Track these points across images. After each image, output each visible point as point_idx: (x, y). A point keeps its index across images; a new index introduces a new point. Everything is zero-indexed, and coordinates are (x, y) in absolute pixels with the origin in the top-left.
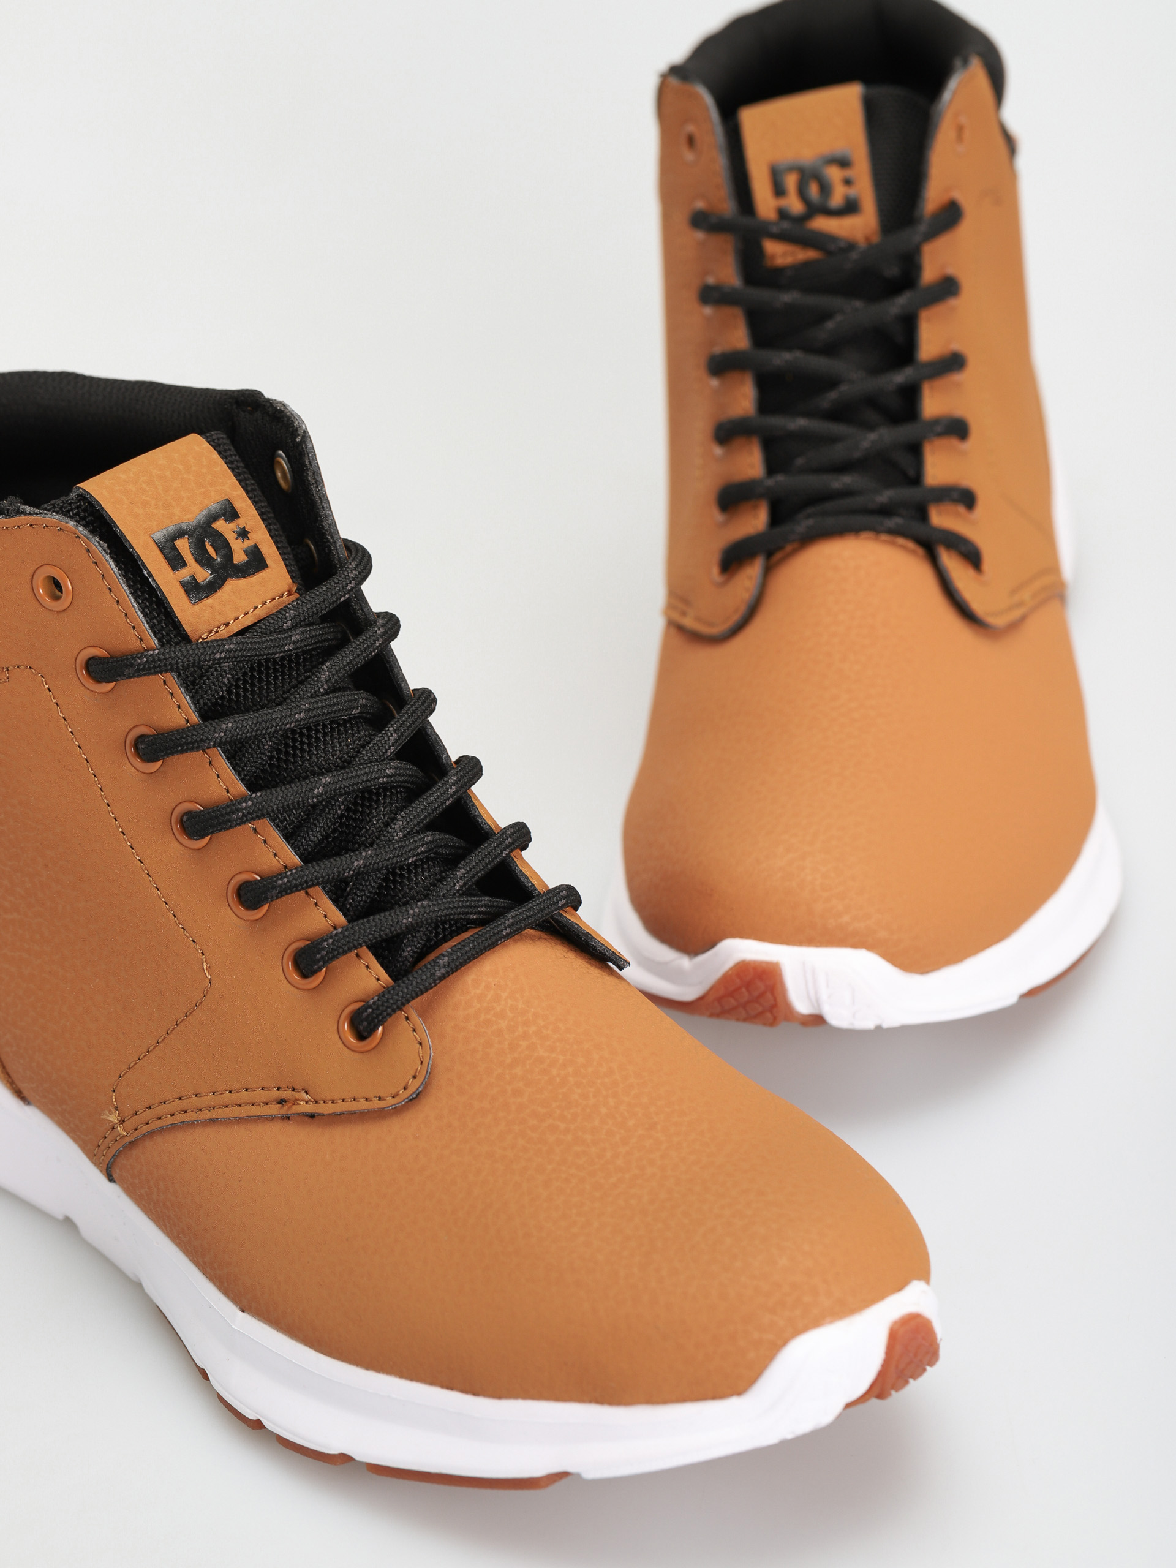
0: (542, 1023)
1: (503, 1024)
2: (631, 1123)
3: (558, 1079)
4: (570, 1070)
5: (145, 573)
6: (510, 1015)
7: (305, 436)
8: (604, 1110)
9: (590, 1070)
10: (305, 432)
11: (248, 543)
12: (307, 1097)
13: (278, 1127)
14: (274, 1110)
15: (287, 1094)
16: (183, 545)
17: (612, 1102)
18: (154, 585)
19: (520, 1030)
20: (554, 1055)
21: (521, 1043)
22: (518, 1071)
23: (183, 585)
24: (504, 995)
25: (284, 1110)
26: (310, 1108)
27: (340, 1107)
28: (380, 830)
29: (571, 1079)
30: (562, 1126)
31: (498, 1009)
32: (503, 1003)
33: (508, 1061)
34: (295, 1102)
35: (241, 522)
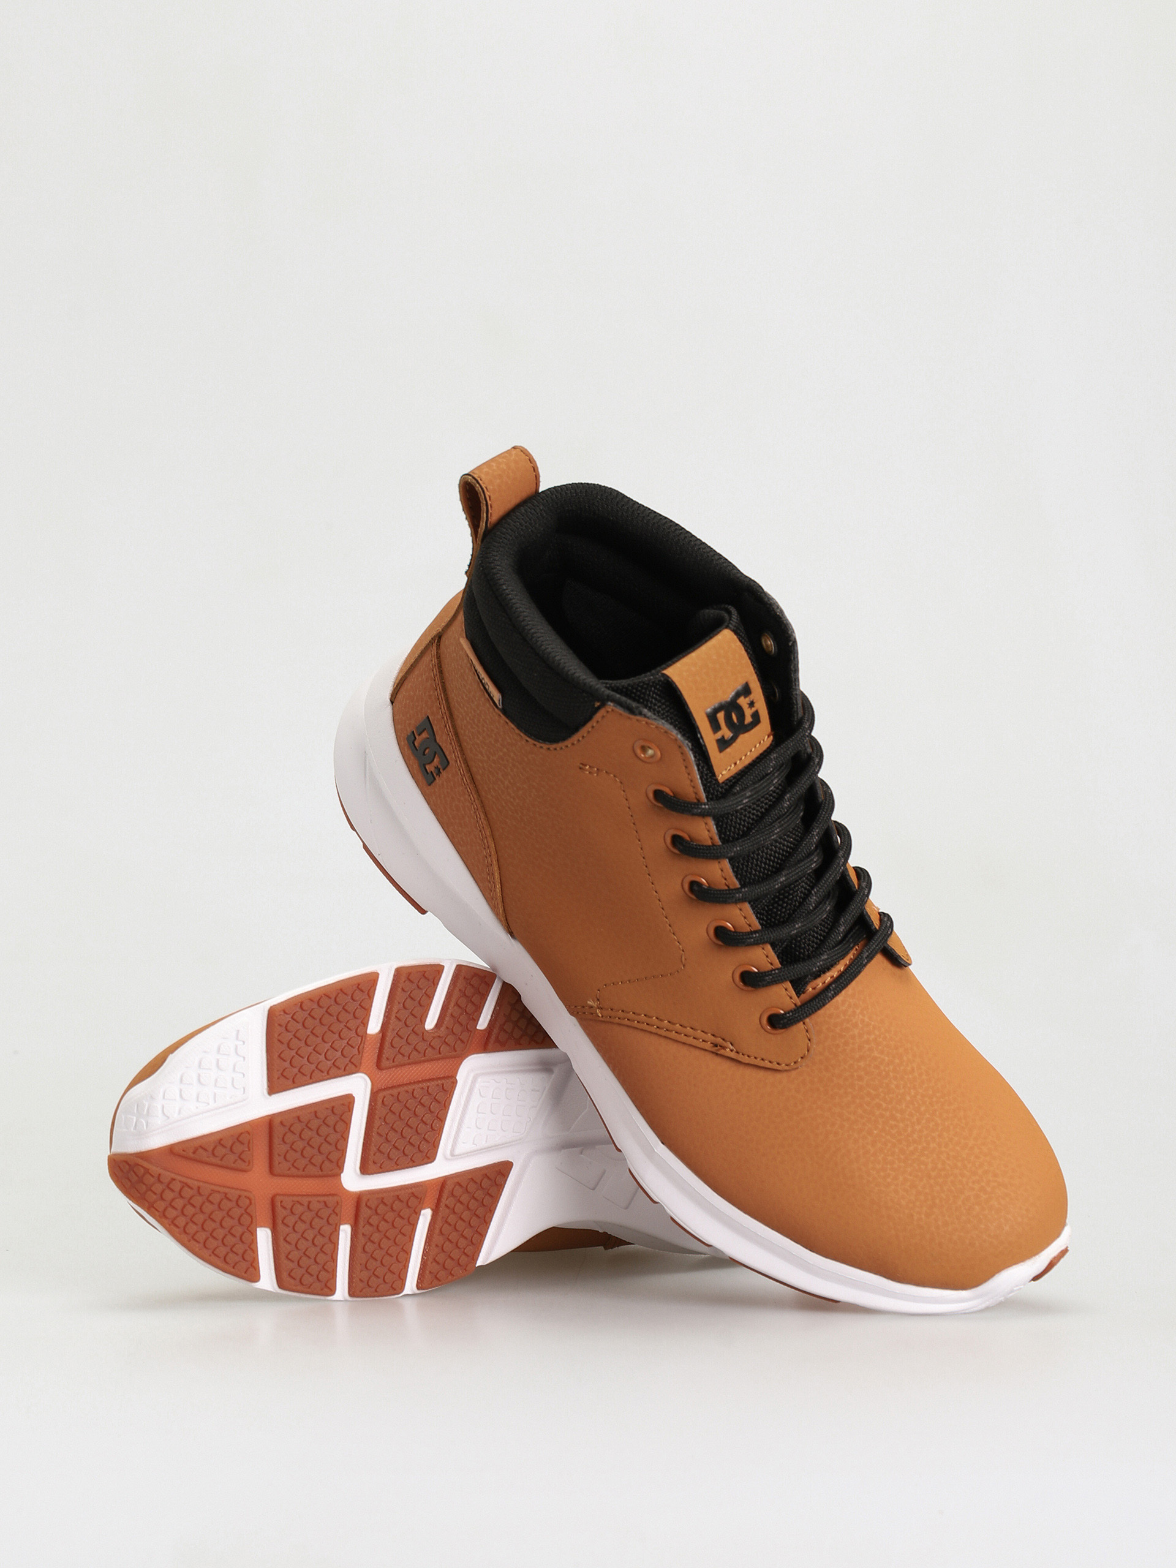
0: (877, 1033)
1: (856, 1032)
2: (923, 1109)
3: (884, 1073)
4: (891, 1067)
5: (699, 736)
6: (860, 1025)
7: (795, 642)
8: (908, 1098)
9: (902, 1068)
10: (795, 639)
11: (754, 709)
12: (731, 1047)
13: (709, 1056)
14: (708, 1046)
15: (719, 1041)
16: (721, 716)
17: (913, 1092)
18: (703, 743)
19: (866, 1037)
20: (883, 1056)
21: (865, 1046)
22: (862, 1064)
23: (718, 741)
24: (858, 1011)
25: (714, 1049)
26: (733, 1055)
27: (752, 1061)
28: (800, 904)
29: (891, 1074)
30: (884, 1105)
31: (854, 1021)
32: (857, 1017)
33: (857, 1056)
34: (724, 1048)
35: (752, 697)
